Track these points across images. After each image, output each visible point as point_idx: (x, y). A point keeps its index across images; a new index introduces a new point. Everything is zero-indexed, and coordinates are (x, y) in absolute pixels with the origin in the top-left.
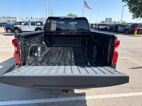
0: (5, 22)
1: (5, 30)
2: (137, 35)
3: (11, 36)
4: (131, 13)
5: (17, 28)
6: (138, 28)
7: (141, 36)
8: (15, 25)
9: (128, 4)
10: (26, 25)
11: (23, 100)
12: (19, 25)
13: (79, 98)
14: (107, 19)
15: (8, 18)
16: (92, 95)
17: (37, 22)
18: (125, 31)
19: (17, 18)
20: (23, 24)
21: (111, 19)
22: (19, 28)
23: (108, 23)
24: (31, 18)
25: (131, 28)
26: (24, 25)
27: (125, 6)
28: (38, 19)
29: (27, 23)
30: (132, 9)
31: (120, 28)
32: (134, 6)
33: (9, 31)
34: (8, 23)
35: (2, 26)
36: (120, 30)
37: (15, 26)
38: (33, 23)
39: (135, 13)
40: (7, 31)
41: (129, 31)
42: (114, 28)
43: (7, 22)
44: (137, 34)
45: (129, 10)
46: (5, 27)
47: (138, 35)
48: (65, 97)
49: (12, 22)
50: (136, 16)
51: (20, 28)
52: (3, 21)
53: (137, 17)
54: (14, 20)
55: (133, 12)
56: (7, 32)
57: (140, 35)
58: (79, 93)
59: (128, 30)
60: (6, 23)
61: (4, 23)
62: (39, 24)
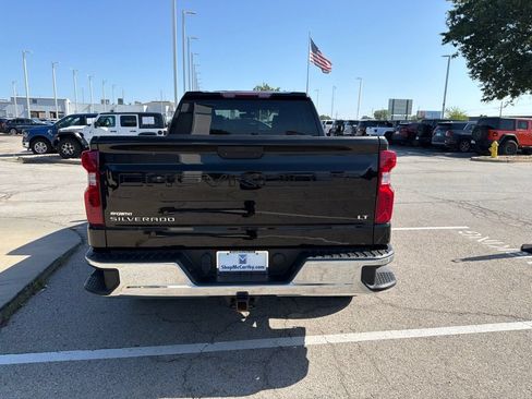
0: (23, 117)
1: (27, 144)
2: (498, 158)
3: (47, 165)
4: (478, 80)
5: (70, 136)
6: (500, 133)
7: (512, 162)
8: (63, 126)
9: (464, 52)
10: (103, 125)
11: (106, 348)
12: (76, 124)
13: (284, 342)
14: (393, 102)
15: (34, 101)
16: (328, 333)
17: (141, 115)
18: (459, 144)
19: (68, 101)
20: (90, 121)
21: (408, 103)
22: (78, 135)
23: (398, 116)
24: (120, 101)
25: (479, 134)
26: (96, 125)
27: (454, 56)
28: (145, 107)
29: (107, 119)
30: (479, 68)
31: (439, 135)
32: (484, 57)
33: (40, 146)
34: (36, 121)
35: (13, 131)
36: (439, 139)
37: (62, 130)
38: (128, 118)
39: (491, 80)
40: (31, 146)
41: (473, 142)
42: (420, 133)
43: (32, 116)
44: (499, 154)
45: (470, 70)
46: (26, 135)
47: (503, 158)
48: (238, 339)
49: (48, 117)
50: (495, 90)
51: (81, 134)
52: (15, 113)
53: (500, 96)
54: (57, 109)
55: (483, 78)
56: (33, 150)
57: (511, 157)
58: (286, 330)
59: (468, 138)
60: (28, 120)
61: (22, 121)
62: (150, 120)
